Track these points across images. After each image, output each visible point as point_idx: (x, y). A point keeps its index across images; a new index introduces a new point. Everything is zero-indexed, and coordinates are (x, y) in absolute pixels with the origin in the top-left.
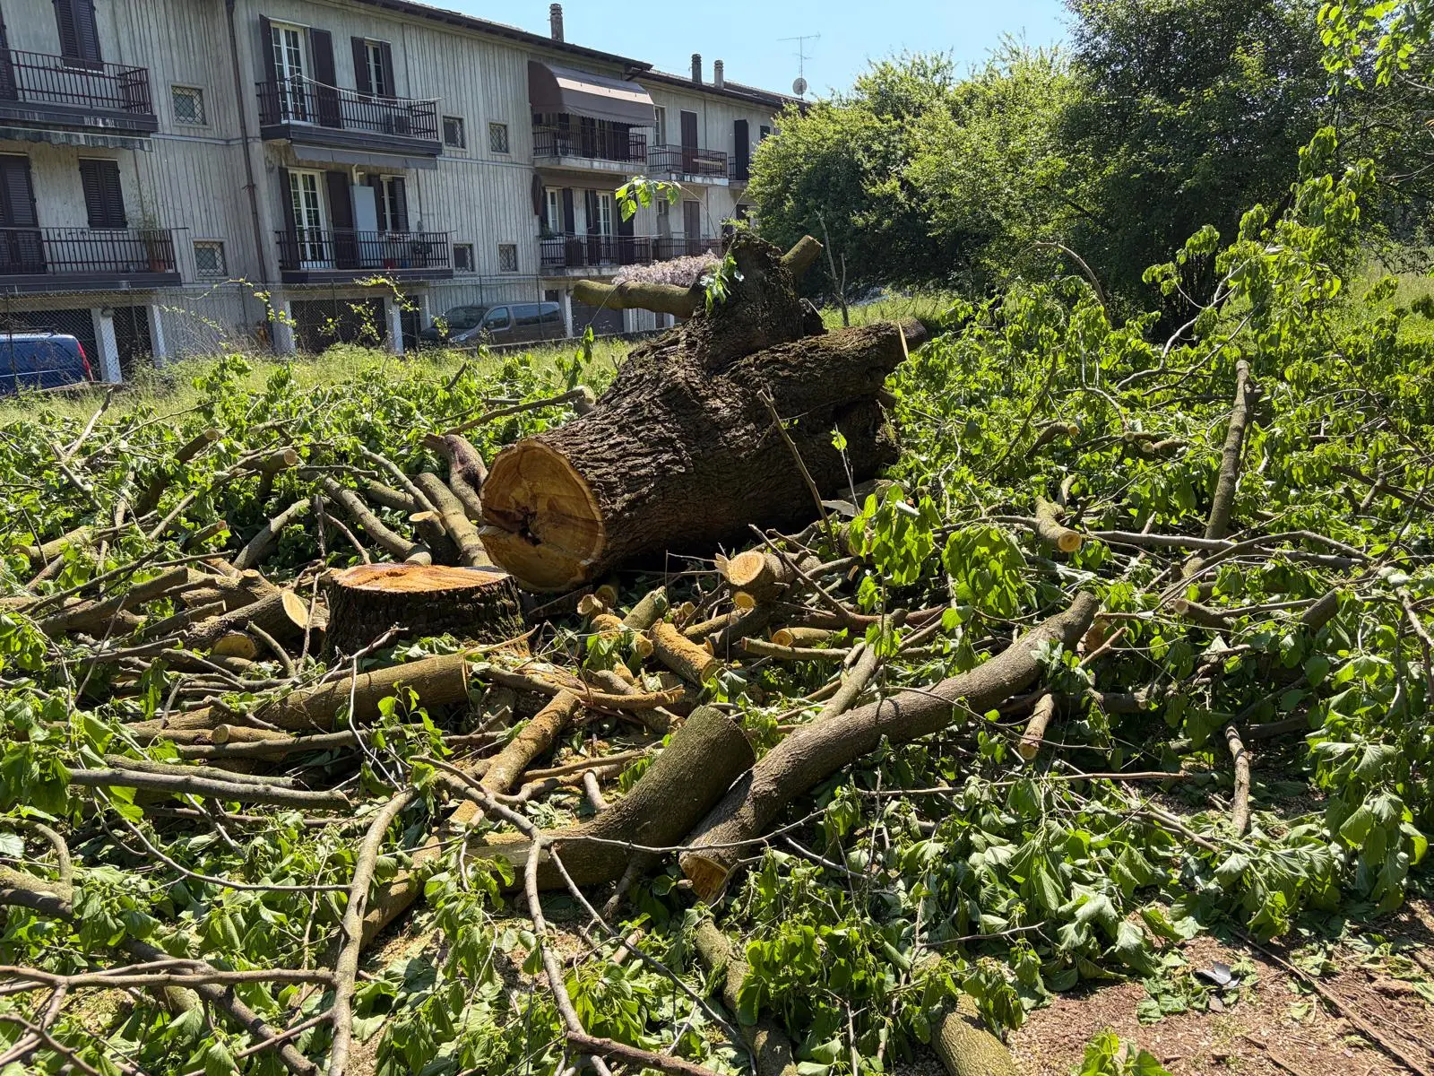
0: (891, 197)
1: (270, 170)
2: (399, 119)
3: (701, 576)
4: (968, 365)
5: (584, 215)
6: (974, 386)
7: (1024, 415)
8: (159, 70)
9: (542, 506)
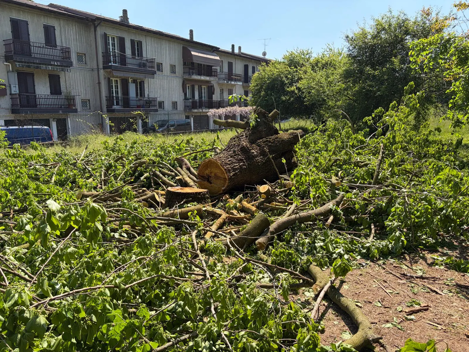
0: (293, 92)
1: (105, 78)
2: (143, 63)
3: (250, 193)
4: (316, 143)
5: (198, 93)
6: (317, 148)
7: (330, 156)
8: (73, 47)
9: (213, 175)
